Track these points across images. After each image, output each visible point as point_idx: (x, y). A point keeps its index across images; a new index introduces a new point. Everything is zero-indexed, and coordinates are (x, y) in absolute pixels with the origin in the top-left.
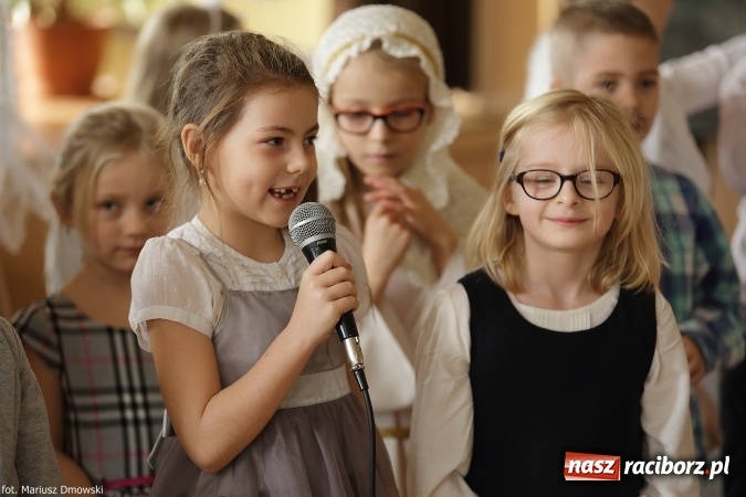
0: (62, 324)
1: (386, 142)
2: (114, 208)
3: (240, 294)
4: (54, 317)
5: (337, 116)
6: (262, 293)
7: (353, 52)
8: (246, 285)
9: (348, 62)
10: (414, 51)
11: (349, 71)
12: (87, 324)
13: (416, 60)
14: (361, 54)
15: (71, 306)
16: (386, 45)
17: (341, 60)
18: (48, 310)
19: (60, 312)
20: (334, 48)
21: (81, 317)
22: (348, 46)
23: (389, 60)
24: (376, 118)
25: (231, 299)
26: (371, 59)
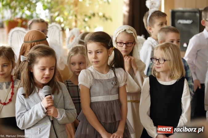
0: (69, 85)
1: (126, 48)
2: (74, 64)
3: (96, 80)
4: (67, 84)
5: (117, 43)
6: (101, 80)
7: (121, 32)
8: (98, 78)
9: (120, 33)
10: (132, 32)
11: (120, 35)
12: (73, 85)
13: (132, 33)
14: (122, 32)
15: (71, 81)
16: (127, 31)
17: (119, 33)
18: (66, 82)
19: (68, 83)
20: (117, 31)
21: (72, 84)
22: (120, 31)
23: (127, 33)
24: (124, 44)
25: (96, 81)
26: (124, 33)
